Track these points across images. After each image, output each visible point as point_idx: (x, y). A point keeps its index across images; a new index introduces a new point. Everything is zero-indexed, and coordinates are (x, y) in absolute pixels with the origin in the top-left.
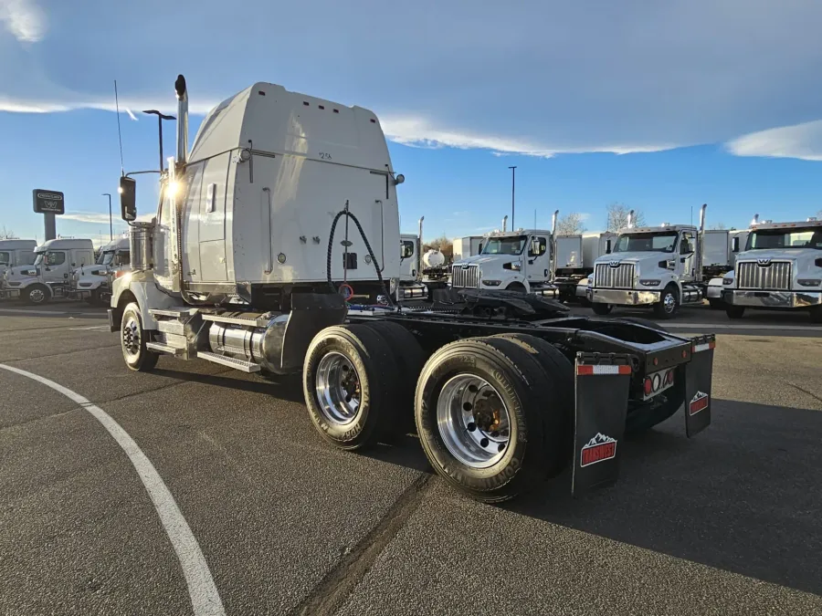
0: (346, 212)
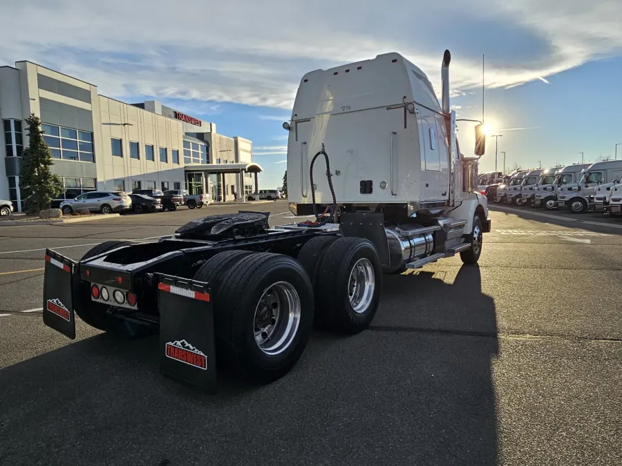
0: (324, 153)
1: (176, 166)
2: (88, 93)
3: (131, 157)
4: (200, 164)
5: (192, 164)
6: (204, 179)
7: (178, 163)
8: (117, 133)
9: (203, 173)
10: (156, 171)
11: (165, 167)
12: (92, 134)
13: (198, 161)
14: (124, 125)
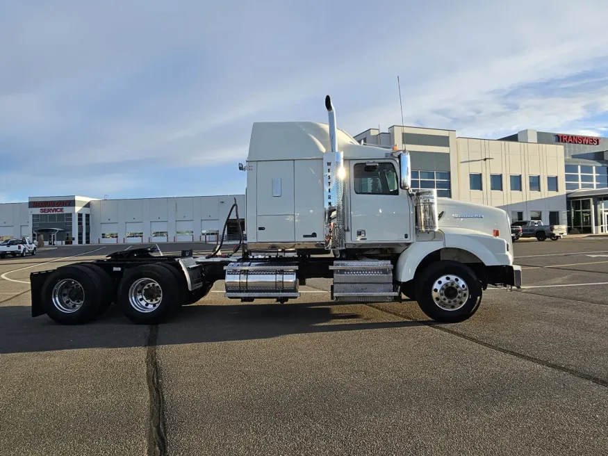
0: (235, 204)
1: (553, 194)
2: (447, 138)
3: (492, 189)
4: (595, 189)
5: (581, 190)
6: (593, 206)
7: (557, 191)
8: (476, 169)
9: (591, 199)
10: (524, 200)
11: (535, 195)
12: (449, 173)
13: (591, 186)
14: (485, 159)
